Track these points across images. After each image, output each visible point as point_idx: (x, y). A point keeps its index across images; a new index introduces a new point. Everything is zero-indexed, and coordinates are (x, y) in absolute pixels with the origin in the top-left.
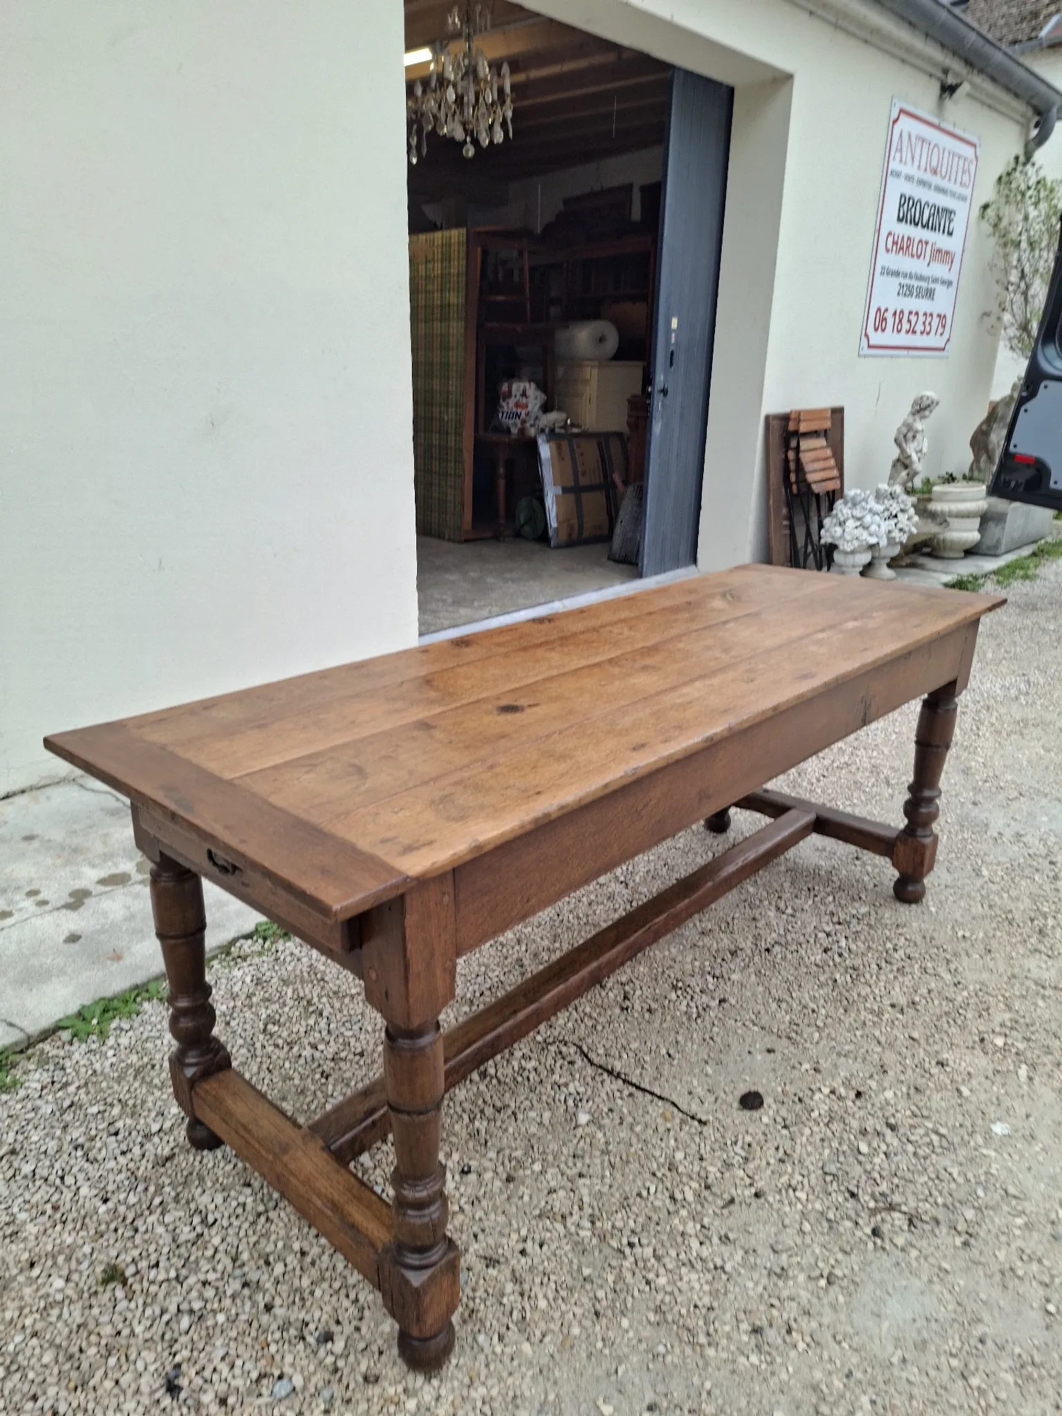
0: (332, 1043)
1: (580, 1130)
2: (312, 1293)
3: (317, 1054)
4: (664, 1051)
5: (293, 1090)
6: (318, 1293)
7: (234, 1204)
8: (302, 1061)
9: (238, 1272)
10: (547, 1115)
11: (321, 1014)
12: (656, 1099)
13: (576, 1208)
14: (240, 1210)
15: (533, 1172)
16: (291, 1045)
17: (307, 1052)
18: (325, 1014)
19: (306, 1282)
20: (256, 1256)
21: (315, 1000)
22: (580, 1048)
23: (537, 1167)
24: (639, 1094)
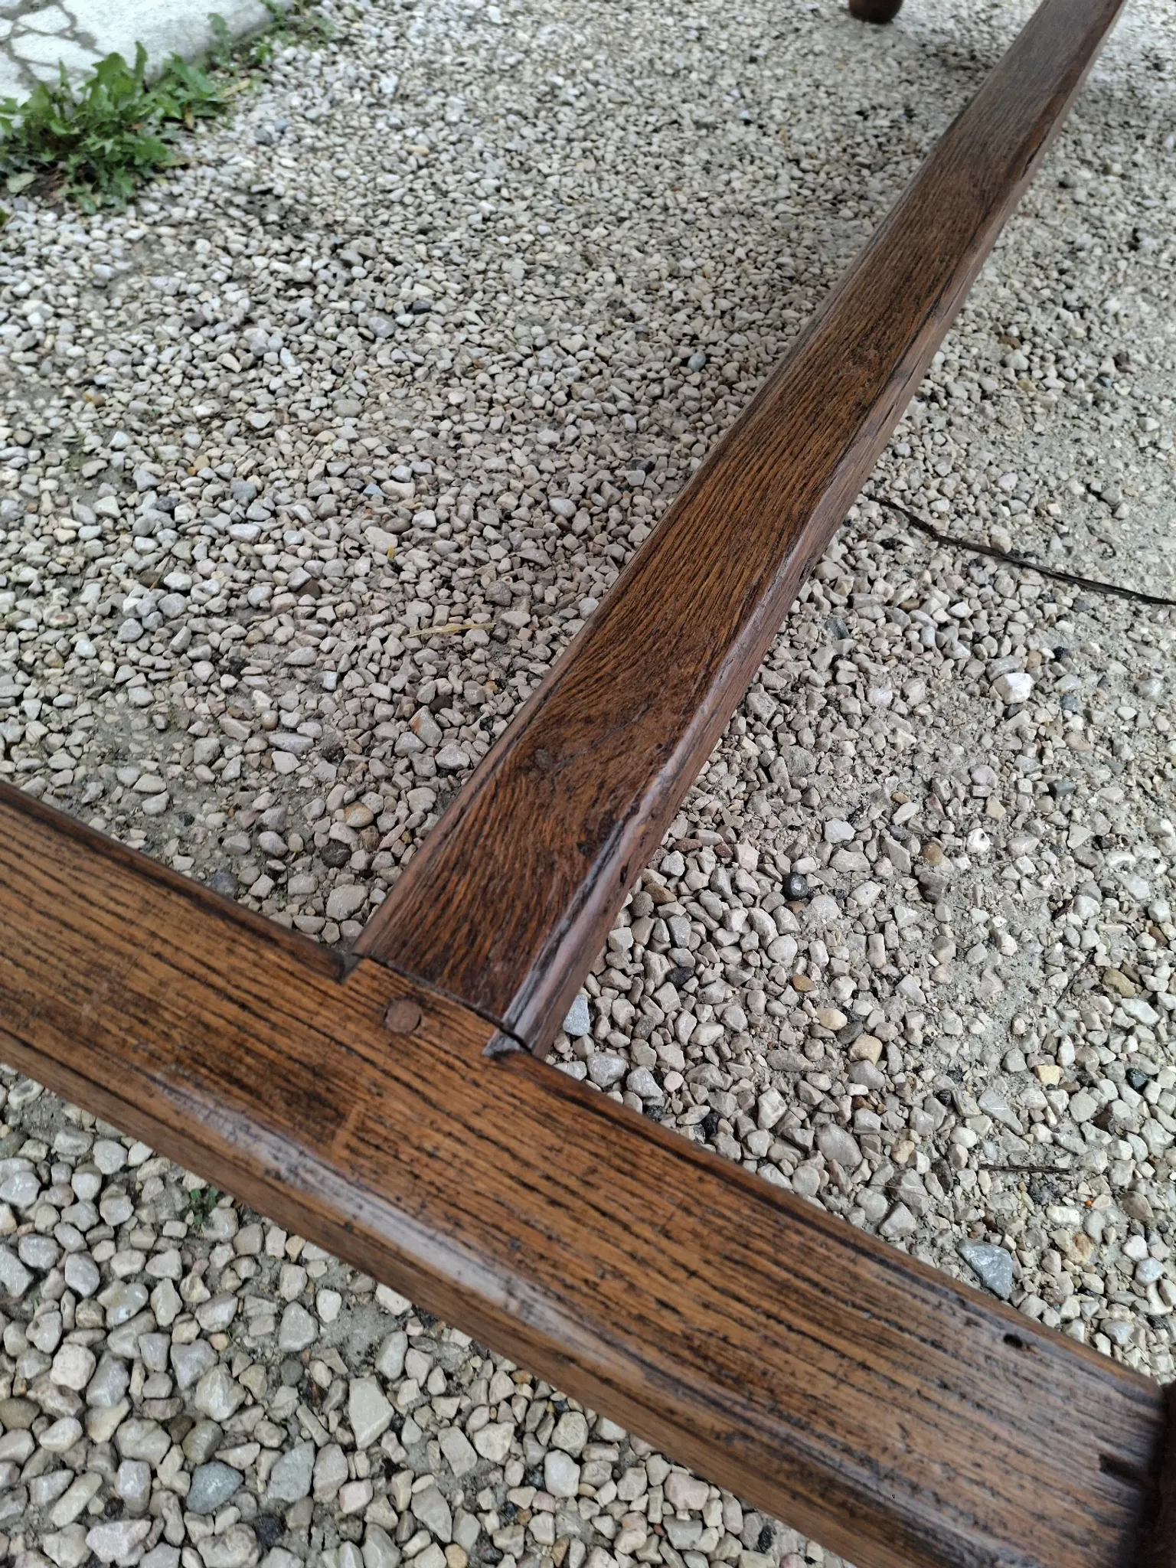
0: (205, 565)
1: (1024, 716)
2: (534, 1475)
3: (174, 603)
4: (1080, 489)
5: (139, 721)
6: (561, 1474)
7: (86, 1185)
8: (129, 628)
9: (214, 1484)
10: (917, 691)
11: (129, 483)
12: (1145, 608)
13: (1149, 941)
14: (118, 1209)
15: (975, 857)
16: (70, 579)
17: (136, 599)
18: (142, 478)
19: (496, 1442)
20: (255, 1378)
21: (92, 441)
22: (886, 502)
23: (979, 842)
24: (1094, 600)
